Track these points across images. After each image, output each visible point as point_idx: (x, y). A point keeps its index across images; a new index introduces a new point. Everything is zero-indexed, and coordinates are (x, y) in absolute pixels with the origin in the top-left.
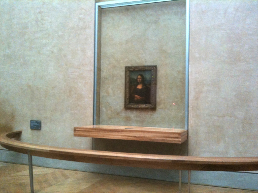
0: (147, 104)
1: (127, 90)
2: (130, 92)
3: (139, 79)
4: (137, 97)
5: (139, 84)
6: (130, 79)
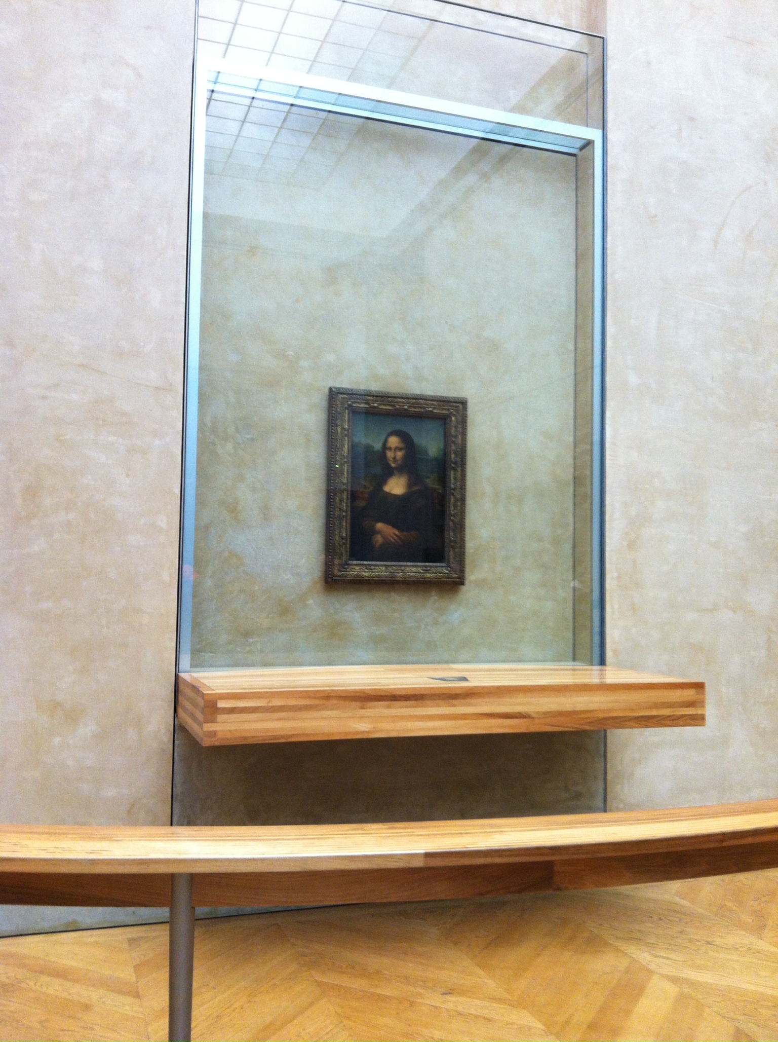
0: (429, 564)
1: (341, 500)
2: (353, 508)
3: (393, 450)
4: (385, 531)
5: (395, 472)
6: (353, 447)
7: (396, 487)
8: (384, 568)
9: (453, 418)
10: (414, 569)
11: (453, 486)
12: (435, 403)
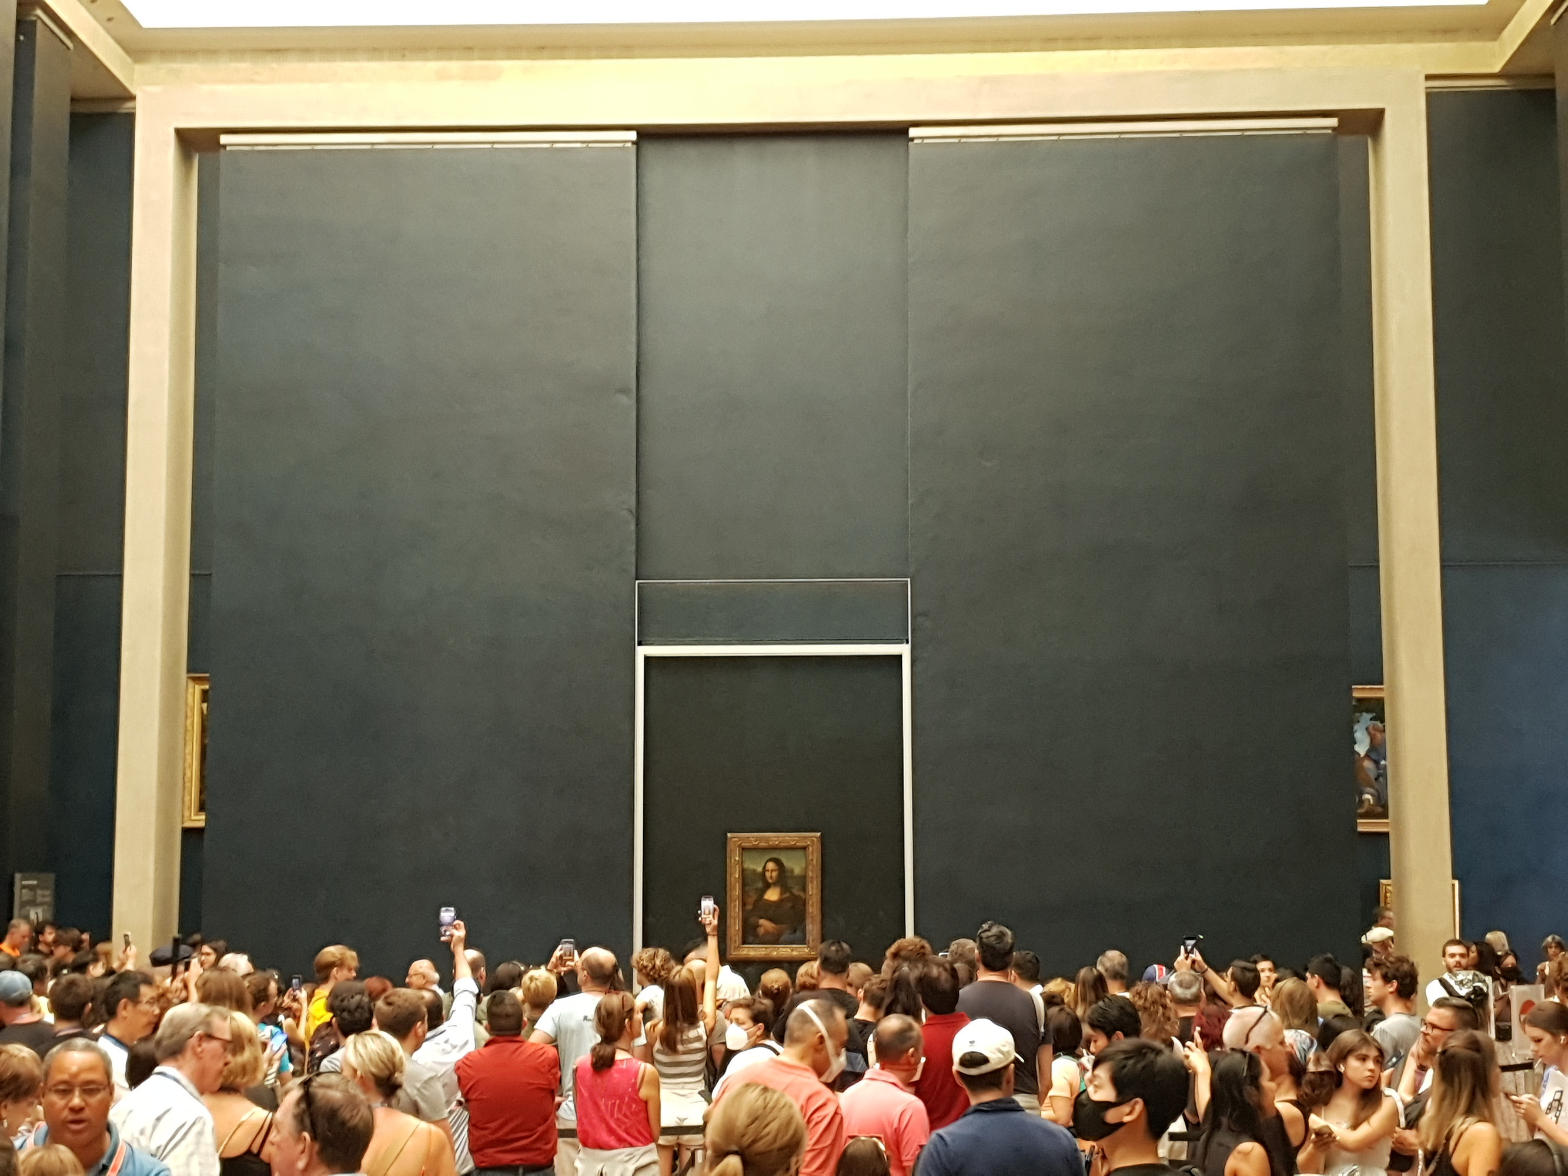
0: (794, 946)
1: (735, 906)
2: (743, 910)
3: (770, 872)
4: (765, 925)
5: (772, 886)
6: (743, 871)
7: (773, 895)
8: (764, 949)
9: (810, 849)
10: (784, 950)
11: (810, 893)
12: (796, 838)
